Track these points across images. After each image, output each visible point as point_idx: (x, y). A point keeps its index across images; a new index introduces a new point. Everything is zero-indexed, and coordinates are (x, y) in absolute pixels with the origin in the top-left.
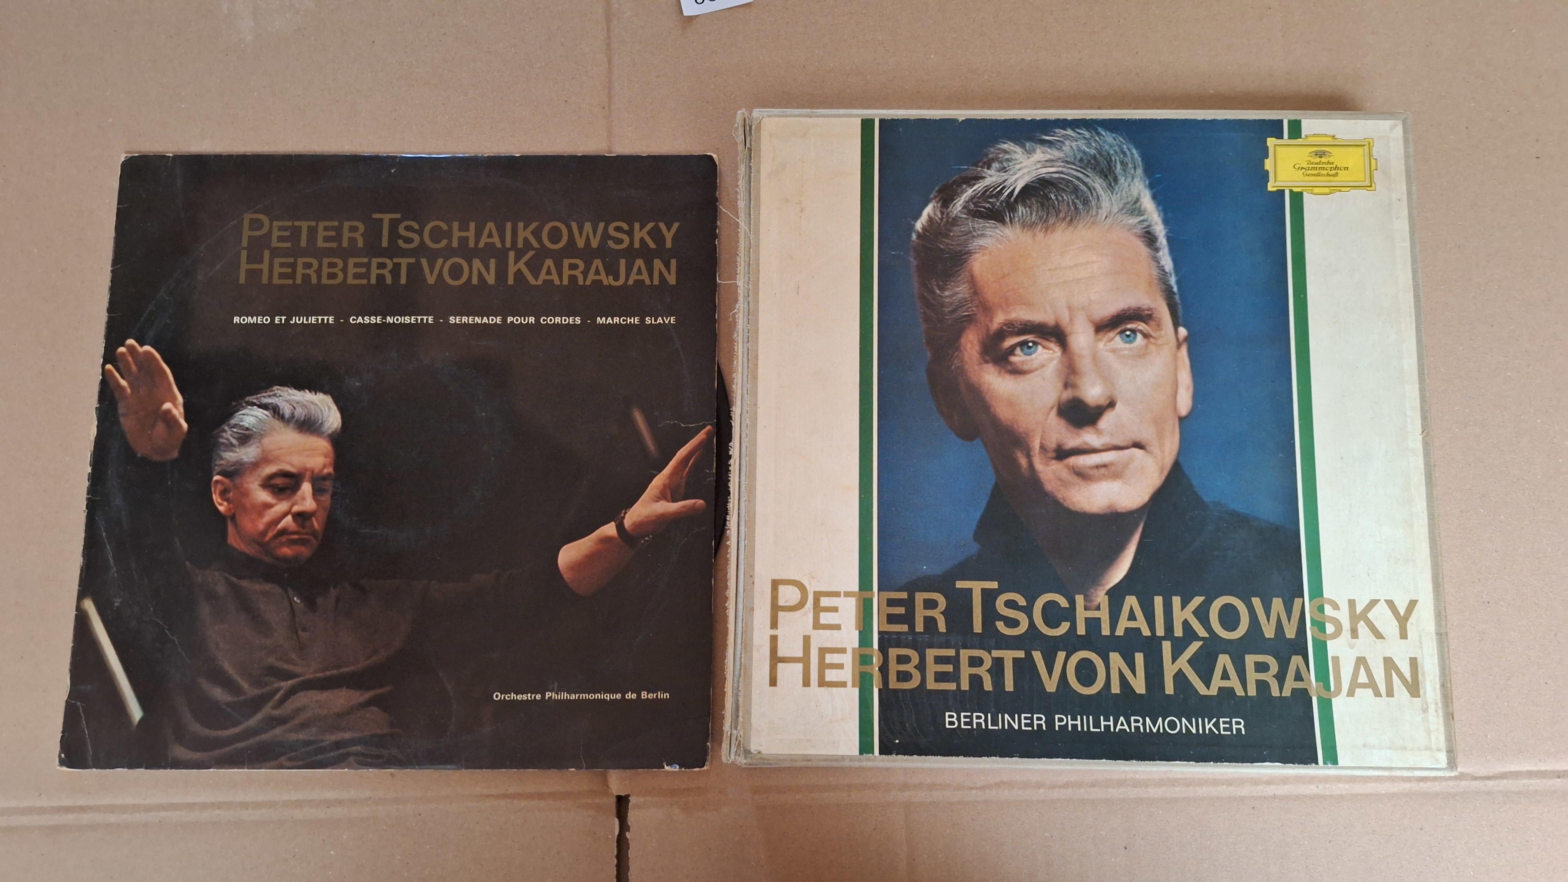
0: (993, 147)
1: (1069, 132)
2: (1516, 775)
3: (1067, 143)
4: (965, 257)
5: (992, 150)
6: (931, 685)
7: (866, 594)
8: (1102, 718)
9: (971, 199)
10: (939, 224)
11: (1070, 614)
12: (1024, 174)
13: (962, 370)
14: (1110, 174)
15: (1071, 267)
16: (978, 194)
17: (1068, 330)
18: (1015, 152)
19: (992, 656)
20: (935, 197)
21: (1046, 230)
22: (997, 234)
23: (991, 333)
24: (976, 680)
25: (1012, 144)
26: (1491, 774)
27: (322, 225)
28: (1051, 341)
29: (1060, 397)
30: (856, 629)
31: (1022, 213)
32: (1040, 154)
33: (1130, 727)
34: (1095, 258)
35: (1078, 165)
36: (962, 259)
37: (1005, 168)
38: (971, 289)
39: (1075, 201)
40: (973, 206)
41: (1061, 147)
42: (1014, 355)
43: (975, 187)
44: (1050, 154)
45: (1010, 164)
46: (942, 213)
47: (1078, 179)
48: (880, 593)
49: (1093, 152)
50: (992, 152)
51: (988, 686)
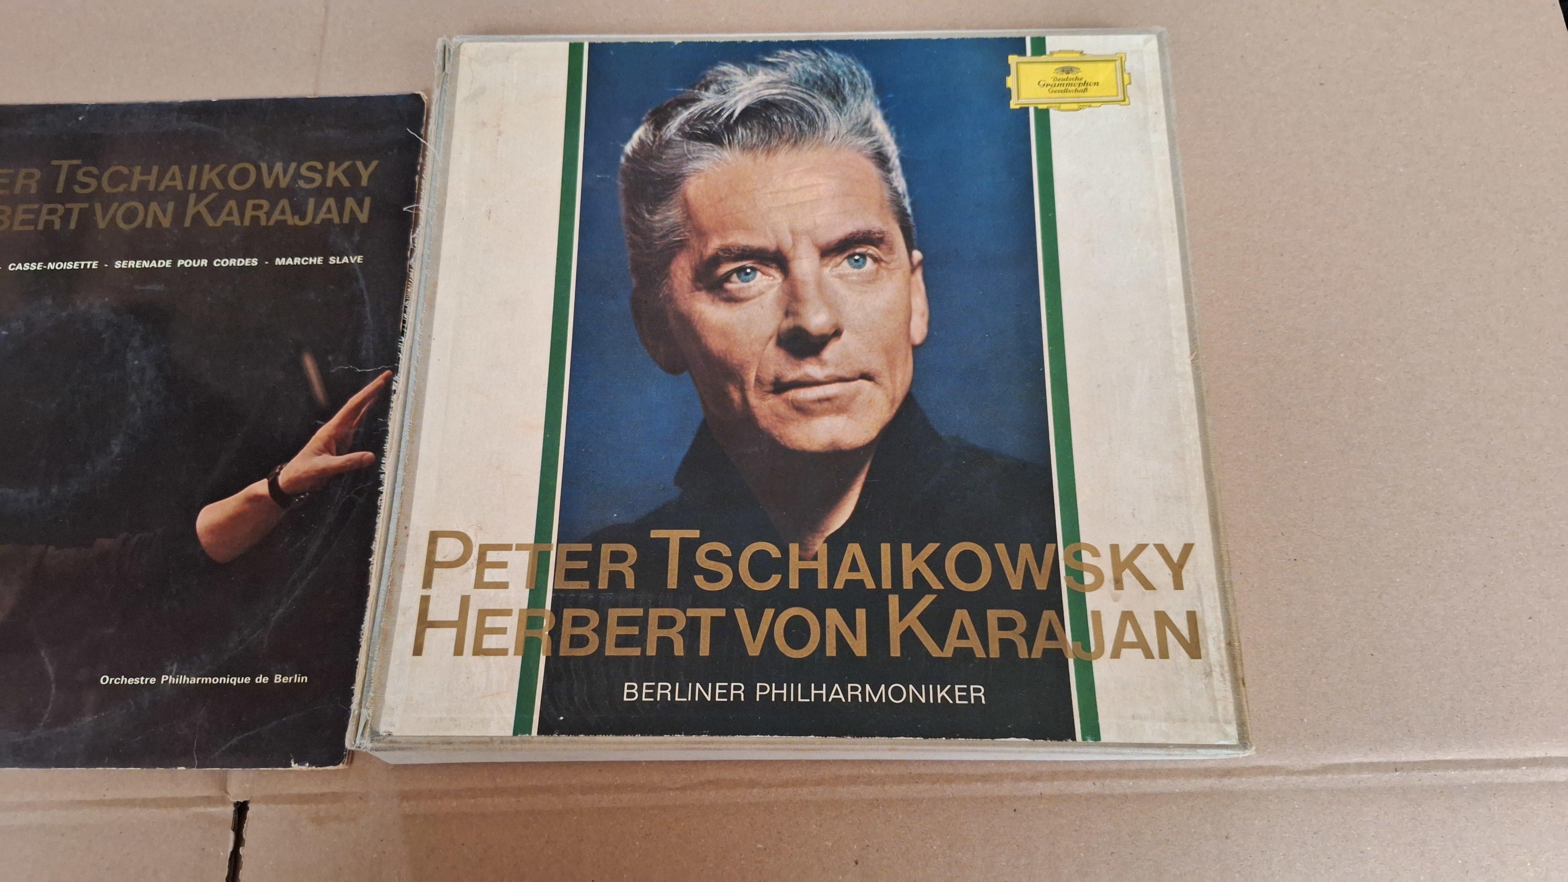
0: (712, 69)
1: (794, 53)
2: (1343, 768)
3: (792, 64)
4: (679, 180)
5: (710, 72)
6: (611, 650)
7: (543, 547)
8: (813, 685)
9: (687, 121)
10: (651, 147)
11: (781, 566)
12: (745, 96)
13: (670, 299)
14: (838, 96)
15: (795, 190)
16: (694, 116)
17: (791, 255)
18: (735, 74)
19: (687, 615)
20: (647, 120)
21: (769, 152)
22: (715, 156)
23: (705, 258)
24: (665, 644)
25: (732, 66)
26: (1311, 768)
28: (772, 267)
29: (780, 326)
30: (527, 588)
31: (742, 135)
32: (762, 76)
33: (846, 697)
34: (821, 181)
35: (804, 86)
36: (675, 183)
37: (724, 90)
38: (684, 213)
39: (800, 122)
40: (688, 129)
41: (785, 69)
42: (731, 282)
43: (692, 110)
44: (773, 76)
45: (730, 86)
46: (655, 136)
47: (802, 100)
48: (559, 544)
49: (819, 73)
50: (710, 74)
51: (679, 650)
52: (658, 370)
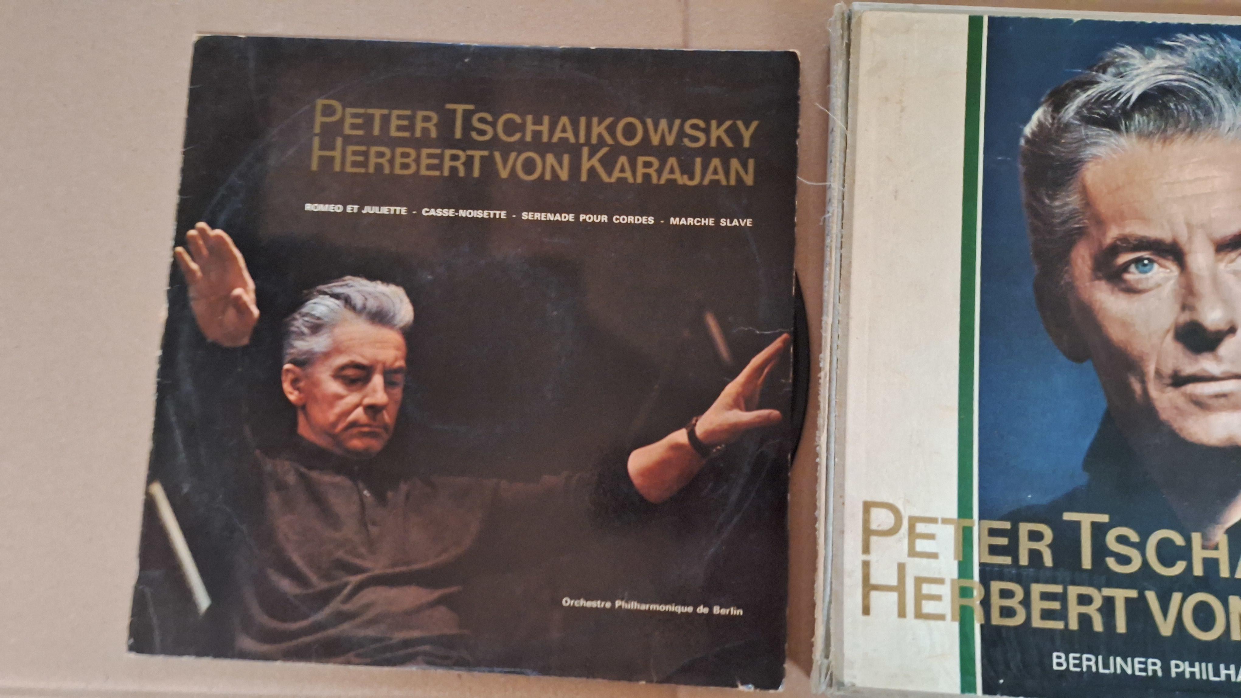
0: (1109, 50)
1: (1192, 38)
3: (1189, 49)
4: (1077, 165)
5: (1109, 53)
7: (966, 522)
8: (1222, 665)
9: (1085, 104)
10: (1050, 129)
11: (1186, 553)
12: (1142, 81)
13: (1071, 287)
14: (1234, 84)
15: (1190, 182)
16: (1091, 99)
17: (1186, 248)
18: (1133, 57)
20: (1046, 101)
21: (1165, 142)
22: (1112, 143)
23: (1104, 247)
24: (1085, 620)
25: (1130, 48)
27: (395, 113)
28: (1168, 260)
29: (1177, 318)
30: (954, 559)
31: (1139, 122)
32: (1160, 60)
34: (1216, 173)
35: (1201, 72)
36: (1073, 168)
37: (1121, 73)
38: (1082, 200)
39: (1196, 111)
40: (1085, 112)
41: (1183, 53)
42: (1129, 273)
43: (1089, 92)
44: (1170, 60)
45: (1128, 69)
46: (1053, 118)
47: (1200, 88)
48: (983, 522)
49: (1217, 59)
50: (1108, 56)
51: (1098, 626)
52: (1062, 358)
